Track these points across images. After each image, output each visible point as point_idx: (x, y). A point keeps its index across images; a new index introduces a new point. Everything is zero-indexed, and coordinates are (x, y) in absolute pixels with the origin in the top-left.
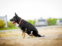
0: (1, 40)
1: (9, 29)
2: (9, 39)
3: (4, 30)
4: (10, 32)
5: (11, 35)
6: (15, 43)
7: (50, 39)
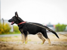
0: (9, 44)
1: (15, 33)
2: (17, 44)
3: (9, 34)
4: (16, 36)
5: (18, 40)
6: (24, 48)
7: (61, 46)
